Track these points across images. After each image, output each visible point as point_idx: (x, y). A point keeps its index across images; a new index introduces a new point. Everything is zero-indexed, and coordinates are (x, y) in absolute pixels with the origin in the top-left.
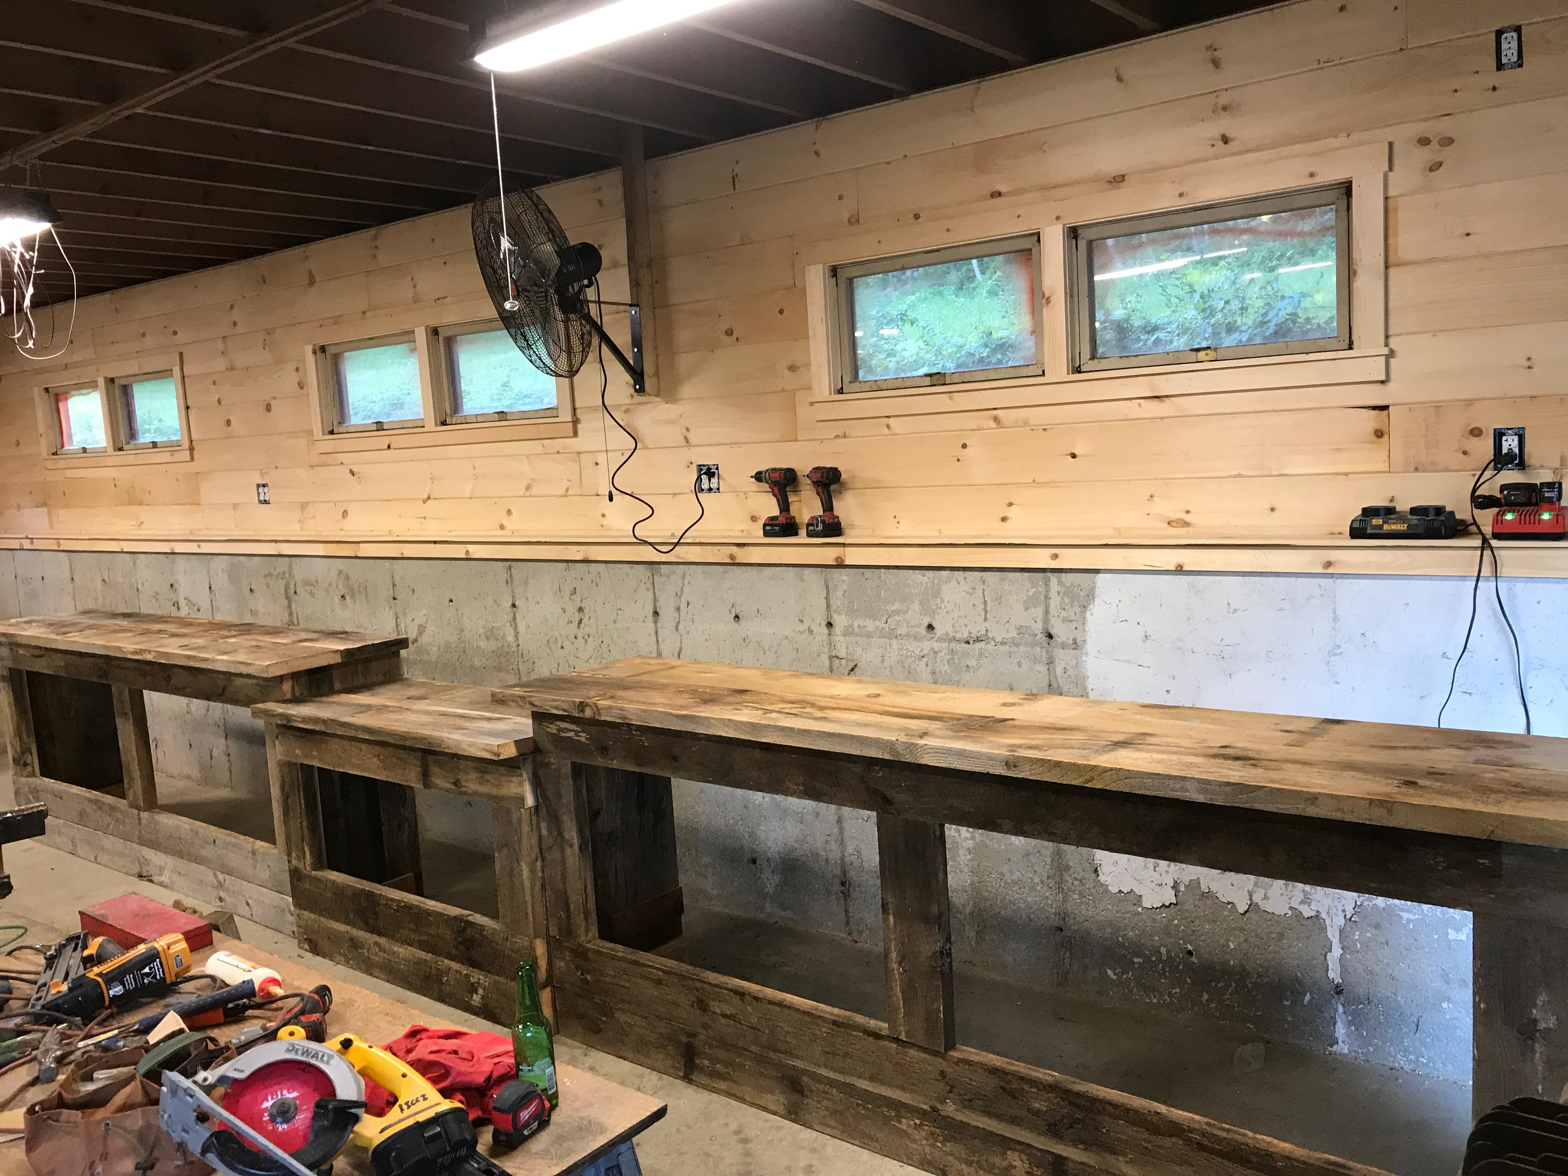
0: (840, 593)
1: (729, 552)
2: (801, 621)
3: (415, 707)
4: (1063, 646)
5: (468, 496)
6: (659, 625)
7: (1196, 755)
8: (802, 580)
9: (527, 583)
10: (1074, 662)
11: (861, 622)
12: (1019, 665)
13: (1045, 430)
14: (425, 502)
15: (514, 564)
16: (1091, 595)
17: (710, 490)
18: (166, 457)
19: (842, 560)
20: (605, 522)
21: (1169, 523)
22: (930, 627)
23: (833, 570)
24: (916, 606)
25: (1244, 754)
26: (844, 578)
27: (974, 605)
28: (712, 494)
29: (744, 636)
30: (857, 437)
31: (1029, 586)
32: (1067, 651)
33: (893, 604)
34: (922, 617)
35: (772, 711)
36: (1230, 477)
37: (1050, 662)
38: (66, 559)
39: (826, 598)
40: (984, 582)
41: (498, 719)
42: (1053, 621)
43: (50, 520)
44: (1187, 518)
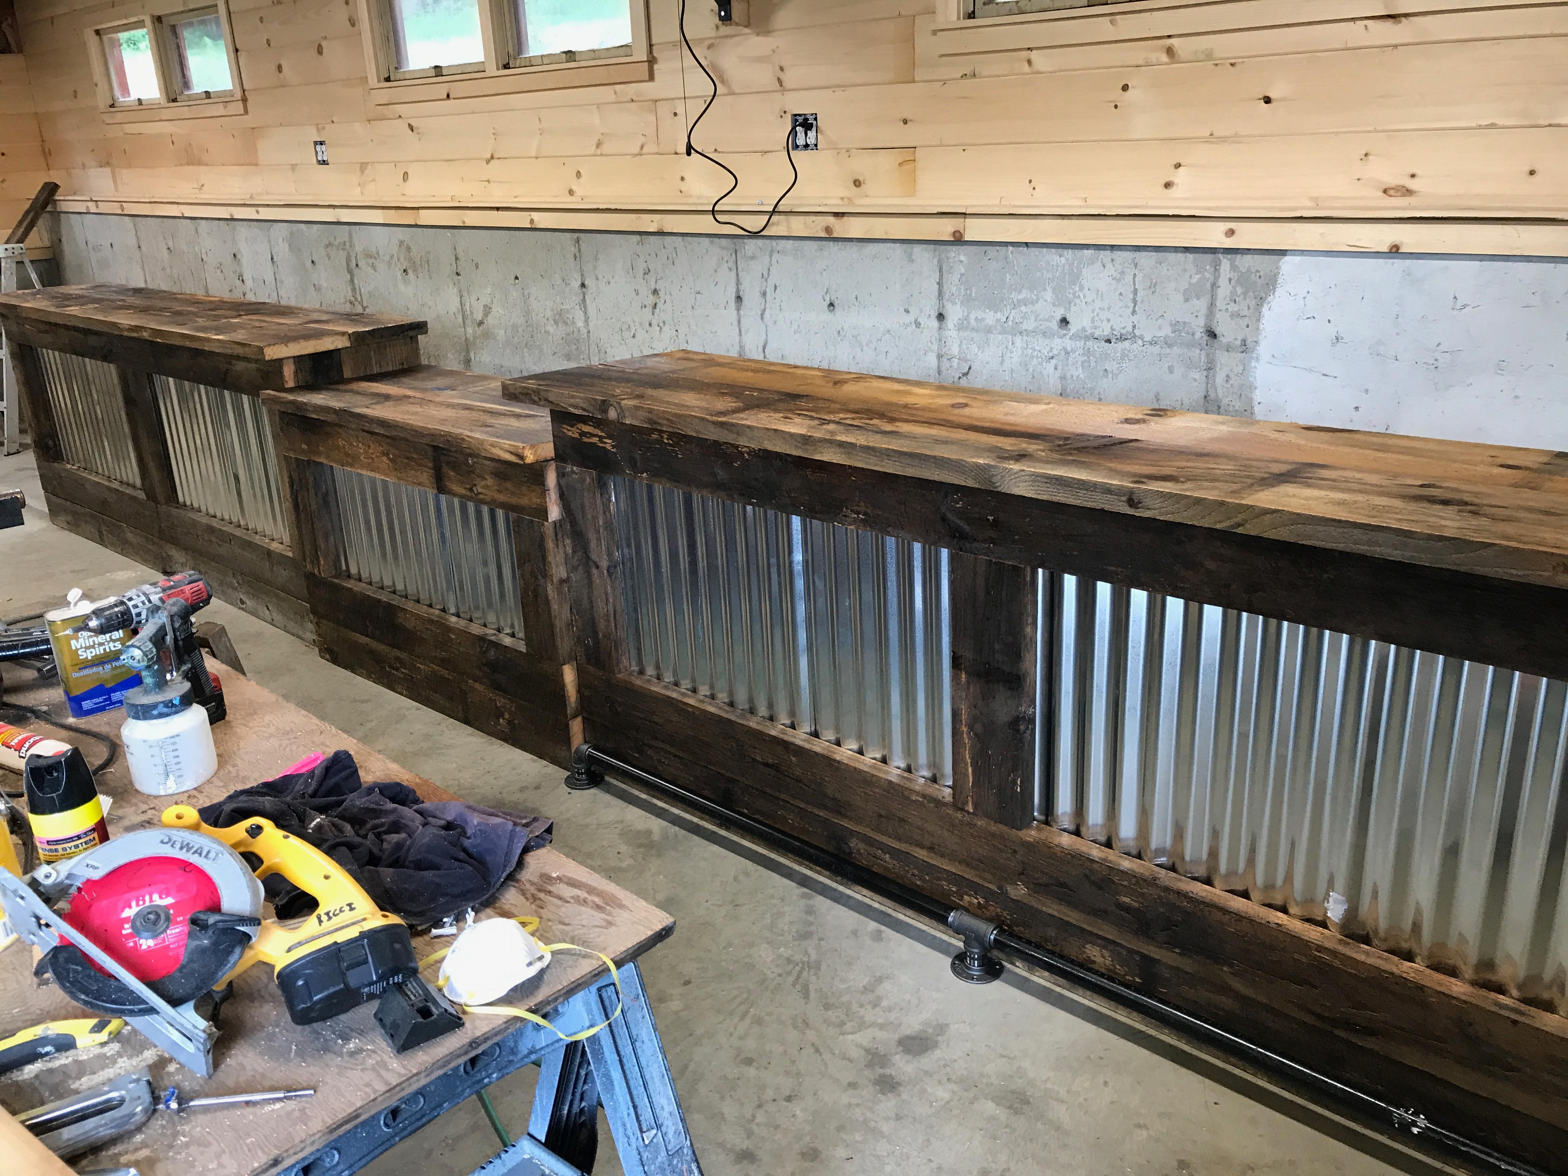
0: (956, 277)
1: (824, 224)
2: (907, 311)
3: (438, 399)
4: (1228, 348)
5: (534, 155)
6: (742, 312)
7: (1389, 495)
8: (912, 261)
9: (596, 259)
10: (1241, 368)
11: (980, 314)
12: (1171, 370)
13: (1232, 65)
14: (488, 162)
15: (582, 235)
16: (1271, 283)
17: (806, 146)
18: (220, 110)
19: (961, 235)
20: (684, 186)
21: (1385, 191)
22: (1064, 322)
23: (949, 248)
24: (1049, 295)
25: (1457, 496)
26: (962, 258)
27: (1121, 294)
28: (809, 152)
29: (839, 328)
30: (989, 76)
31: (1194, 270)
32: (1232, 354)
33: (1020, 292)
34: (1054, 309)
35: (829, 422)
36: (1480, 127)
37: (1210, 368)
38: (131, 225)
39: (938, 284)
40: (1136, 265)
41: (529, 416)
42: (1218, 316)
43: (115, 182)
44: (1412, 184)
